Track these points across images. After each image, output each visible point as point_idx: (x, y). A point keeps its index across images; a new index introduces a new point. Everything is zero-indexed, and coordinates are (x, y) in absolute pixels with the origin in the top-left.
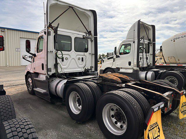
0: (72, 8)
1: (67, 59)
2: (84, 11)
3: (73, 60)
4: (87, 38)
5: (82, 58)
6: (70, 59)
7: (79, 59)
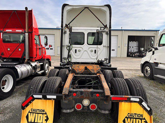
0: (87, 8)
1: (79, 51)
2: (99, 8)
3: (85, 52)
4: (102, 32)
5: (95, 51)
6: (82, 52)
7: (92, 51)
